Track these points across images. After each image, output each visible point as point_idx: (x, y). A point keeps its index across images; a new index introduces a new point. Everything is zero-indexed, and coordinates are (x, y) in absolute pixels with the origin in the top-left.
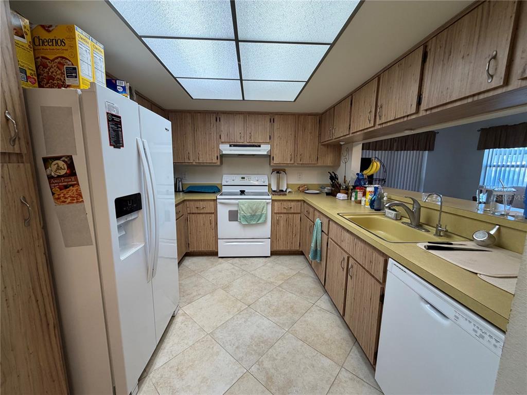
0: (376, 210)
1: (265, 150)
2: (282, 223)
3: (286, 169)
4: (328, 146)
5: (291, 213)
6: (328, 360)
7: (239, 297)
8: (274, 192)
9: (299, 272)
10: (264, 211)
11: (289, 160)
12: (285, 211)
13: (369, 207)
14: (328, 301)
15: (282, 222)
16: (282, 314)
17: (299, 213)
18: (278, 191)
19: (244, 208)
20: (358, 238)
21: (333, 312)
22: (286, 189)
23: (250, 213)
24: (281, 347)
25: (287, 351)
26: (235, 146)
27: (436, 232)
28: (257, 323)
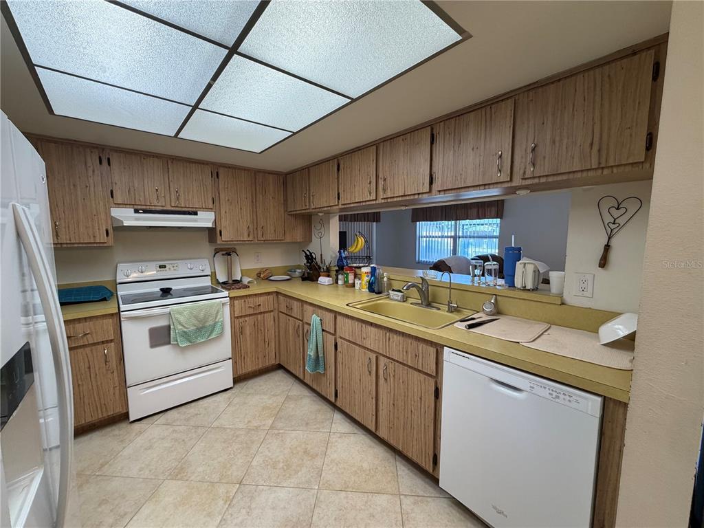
0: (377, 293)
1: (206, 220)
2: (248, 331)
3: (237, 247)
4: (295, 216)
5: (260, 313)
6: (385, 497)
7: (216, 477)
8: (225, 285)
9: (288, 396)
10: (219, 317)
11: (246, 234)
12: (251, 312)
13: (367, 290)
14: (343, 420)
15: (248, 327)
16: (299, 468)
17: (272, 311)
18: (231, 282)
19: (182, 319)
20: (391, 330)
21: (356, 431)
22: (241, 278)
23: (194, 325)
24: (323, 518)
25: (333, 518)
26: (145, 211)
27: (449, 309)
28: (269, 504)
